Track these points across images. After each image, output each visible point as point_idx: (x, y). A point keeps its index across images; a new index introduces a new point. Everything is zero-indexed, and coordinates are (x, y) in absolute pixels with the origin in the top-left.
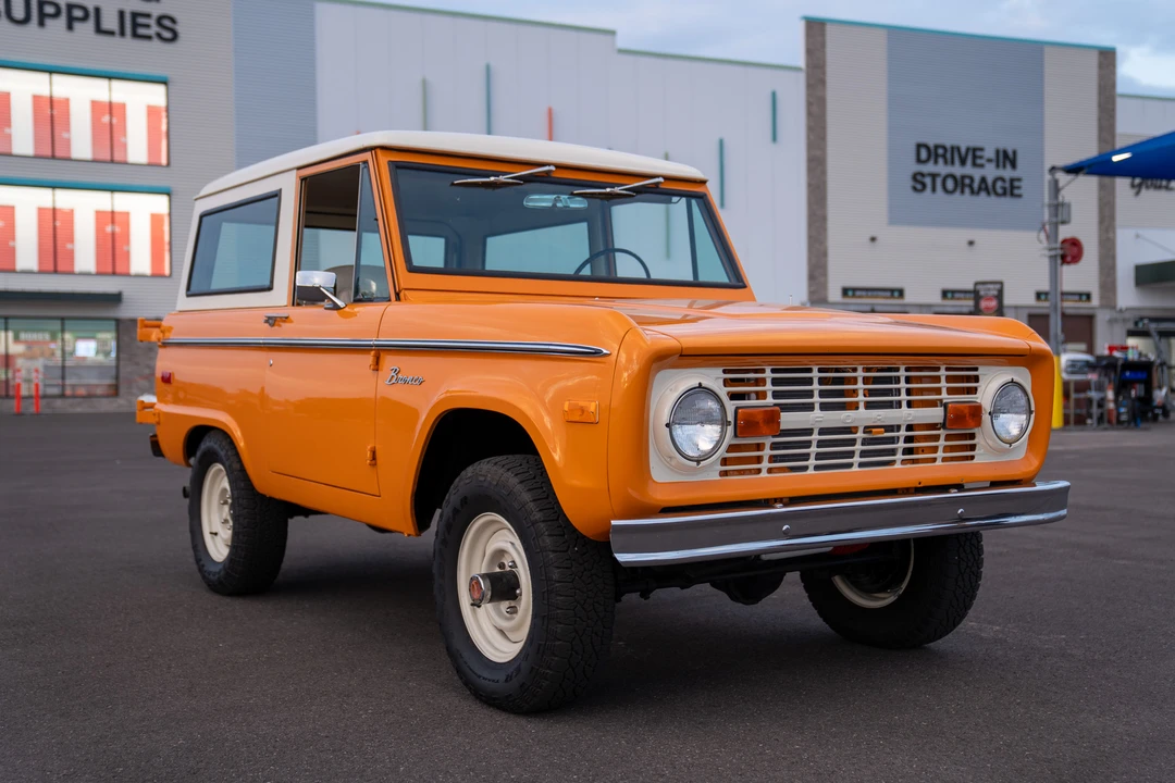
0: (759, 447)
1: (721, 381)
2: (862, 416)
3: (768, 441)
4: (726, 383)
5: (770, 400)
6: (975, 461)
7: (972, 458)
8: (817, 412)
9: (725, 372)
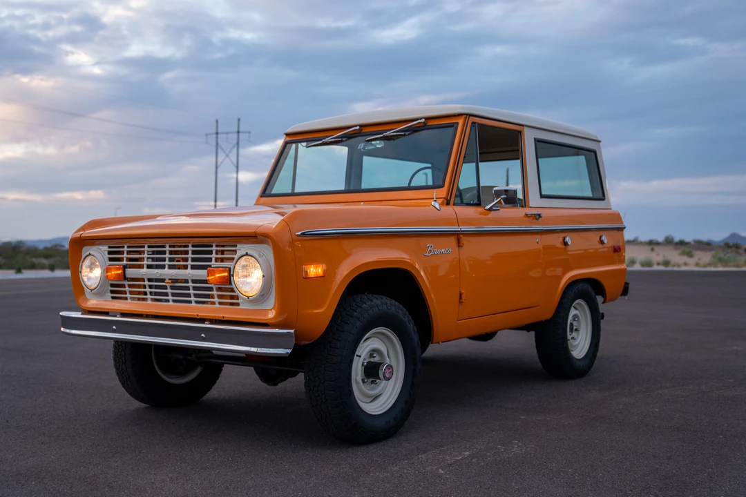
0: (123, 286)
1: (106, 253)
2: (167, 273)
3: (126, 283)
4: (110, 253)
5: (125, 262)
6: (240, 307)
7: (238, 304)
8: (145, 270)
9: (109, 247)
